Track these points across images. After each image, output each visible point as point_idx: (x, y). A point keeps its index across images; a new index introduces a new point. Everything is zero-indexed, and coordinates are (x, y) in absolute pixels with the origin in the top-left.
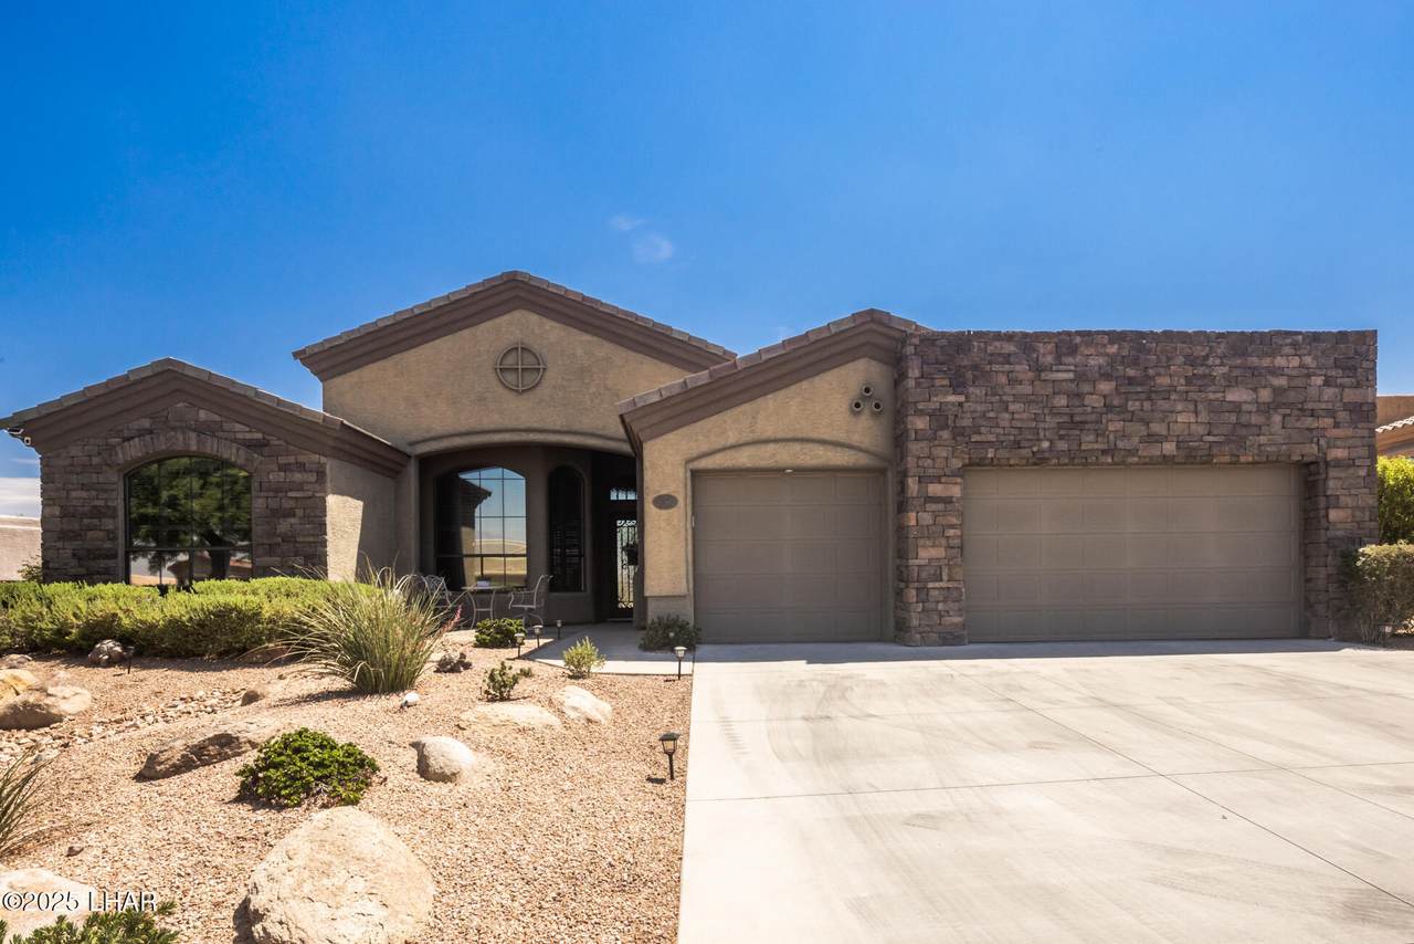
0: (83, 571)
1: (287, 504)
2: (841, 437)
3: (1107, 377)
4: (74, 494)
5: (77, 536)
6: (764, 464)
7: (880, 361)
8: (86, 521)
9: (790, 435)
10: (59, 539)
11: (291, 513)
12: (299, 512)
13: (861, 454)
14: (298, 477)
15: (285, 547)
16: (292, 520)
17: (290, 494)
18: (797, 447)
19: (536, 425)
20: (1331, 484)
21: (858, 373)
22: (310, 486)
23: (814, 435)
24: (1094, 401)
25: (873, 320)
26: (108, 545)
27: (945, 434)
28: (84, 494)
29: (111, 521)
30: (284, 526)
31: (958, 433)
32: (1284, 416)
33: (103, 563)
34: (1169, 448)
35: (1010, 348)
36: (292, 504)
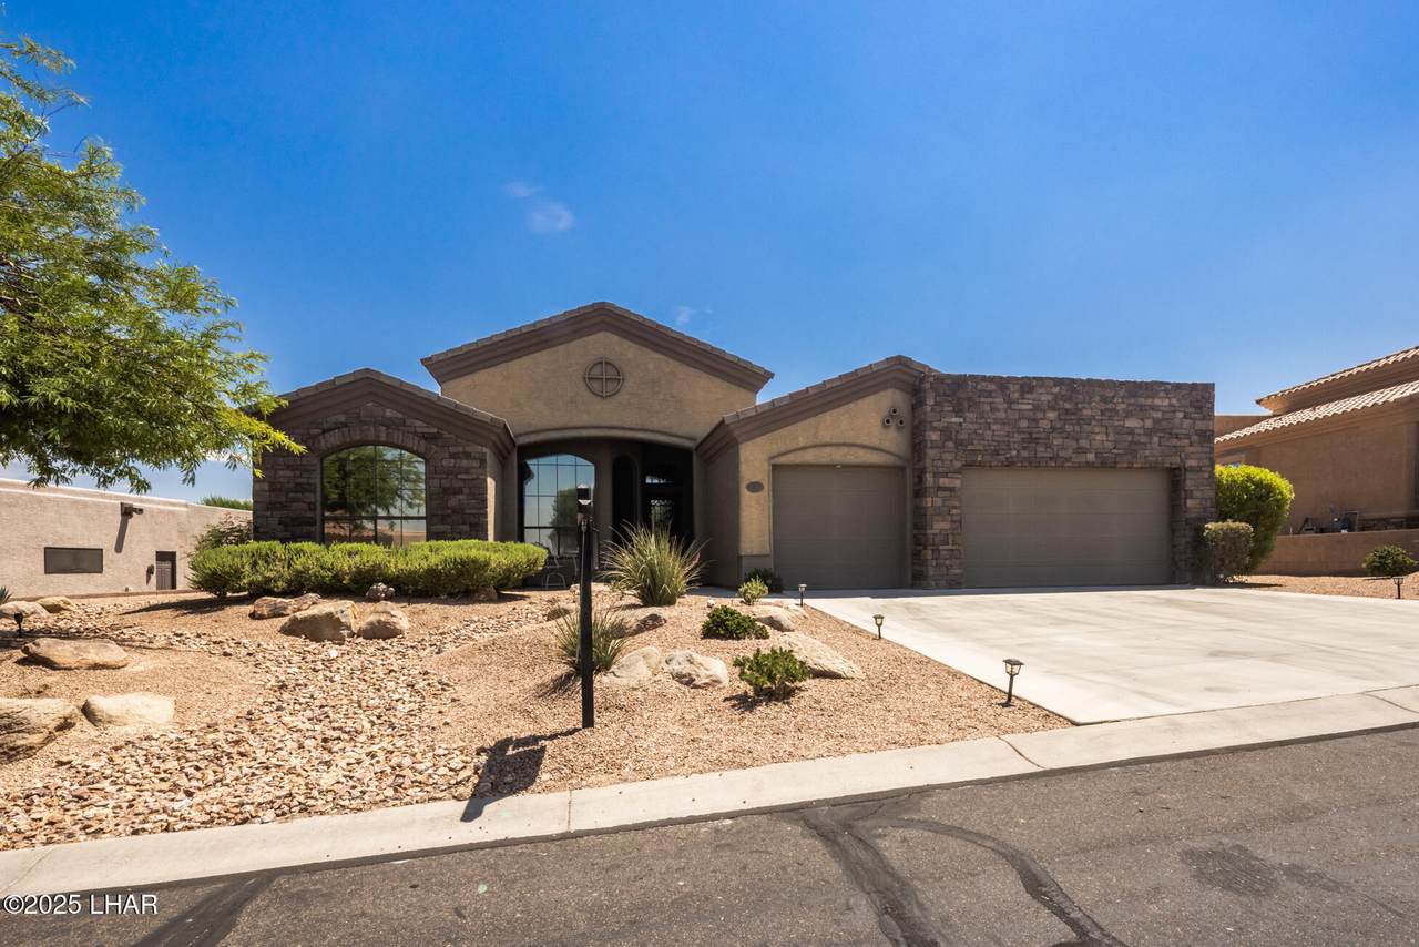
0: (288, 535)
1: (457, 484)
2: (875, 442)
3: (1052, 408)
4: (281, 473)
5: (283, 507)
6: (823, 461)
7: (902, 390)
8: (291, 495)
9: (841, 441)
10: (268, 508)
11: (460, 491)
12: (466, 491)
13: (888, 456)
14: (465, 463)
15: (455, 517)
16: (461, 497)
17: (459, 476)
18: (846, 449)
19: (615, 423)
20: (1188, 482)
21: (889, 398)
22: (474, 471)
23: (859, 442)
24: (1044, 424)
25: (900, 362)
26: (309, 514)
27: (951, 444)
28: (290, 474)
29: (312, 495)
30: (453, 501)
31: (959, 443)
32: (1160, 437)
33: (306, 529)
34: (1091, 457)
35: (992, 387)
36: (460, 484)
